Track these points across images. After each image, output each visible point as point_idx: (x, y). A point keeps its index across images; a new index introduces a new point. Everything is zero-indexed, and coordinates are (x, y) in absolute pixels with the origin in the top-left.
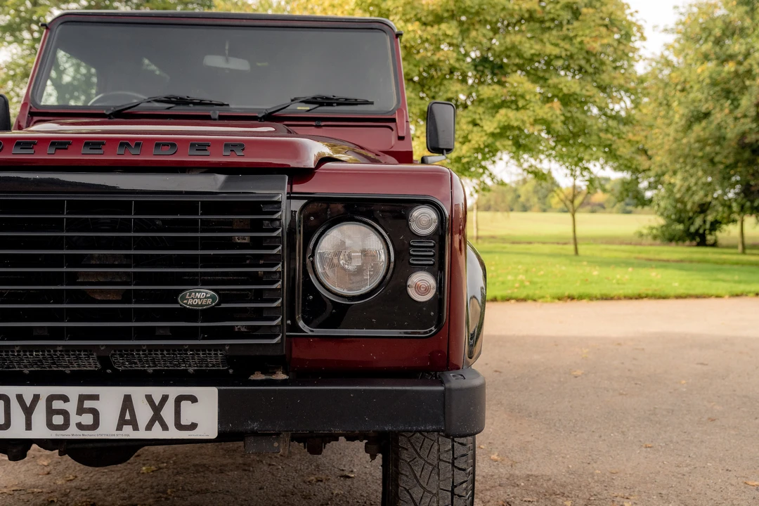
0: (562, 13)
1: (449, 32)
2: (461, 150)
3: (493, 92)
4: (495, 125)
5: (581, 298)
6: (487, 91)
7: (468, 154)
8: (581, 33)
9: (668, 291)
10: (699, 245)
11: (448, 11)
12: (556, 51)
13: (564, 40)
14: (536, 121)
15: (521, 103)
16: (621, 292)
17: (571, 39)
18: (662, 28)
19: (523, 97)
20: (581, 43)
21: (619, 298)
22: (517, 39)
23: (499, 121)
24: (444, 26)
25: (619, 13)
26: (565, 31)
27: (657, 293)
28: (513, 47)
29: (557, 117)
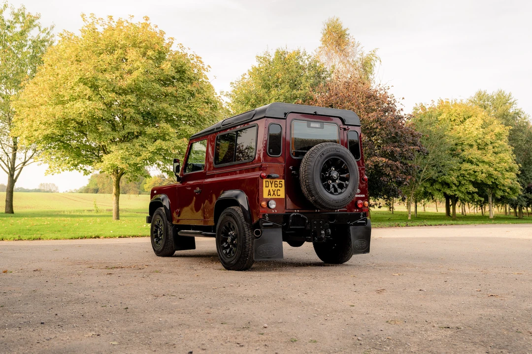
0: (186, 94)
1: (132, 100)
2: (136, 160)
3: (153, 131)
4: (155, 148)
6: (149, 130)
7: (141, 162)
11: (130, 89)
12: (184, 113)
13: (187, 107)
14: (176, 148)
15: (167, 138)
17: (191, 107)
19: (168, 134)
20: (196, 110)
22: (165, 105)
23: (156, 146)
24: (129, 97)
25: (212, 97)
26: (187, 104)
28: (163, 109)
29: (185, 146)
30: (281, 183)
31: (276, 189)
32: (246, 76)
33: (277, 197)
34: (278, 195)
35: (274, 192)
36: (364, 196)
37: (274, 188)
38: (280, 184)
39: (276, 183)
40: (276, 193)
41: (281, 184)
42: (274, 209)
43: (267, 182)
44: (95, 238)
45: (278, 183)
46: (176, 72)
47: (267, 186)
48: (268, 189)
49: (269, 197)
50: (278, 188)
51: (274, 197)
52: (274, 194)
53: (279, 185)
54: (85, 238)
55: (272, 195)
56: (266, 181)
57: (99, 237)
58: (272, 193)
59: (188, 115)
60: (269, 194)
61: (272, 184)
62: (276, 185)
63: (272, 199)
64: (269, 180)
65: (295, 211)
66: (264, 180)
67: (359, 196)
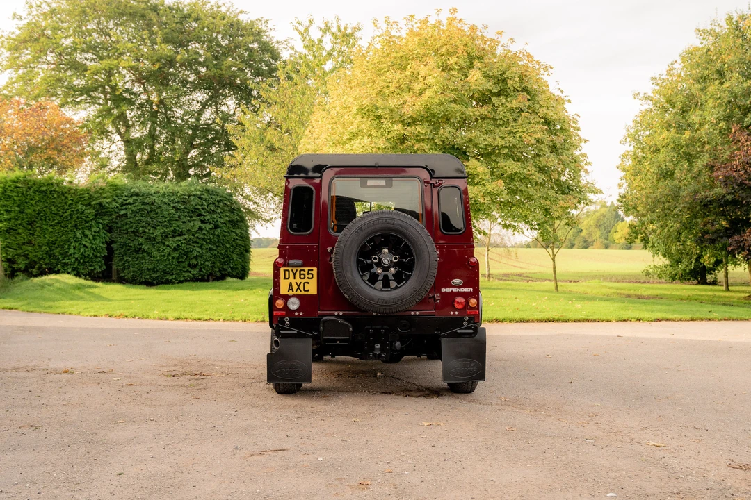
5: (504, 320)
8: (520, 130)
9: (571, 316)
10: (699, 283)
12: (503, 143)
13: (509, 134)
14: (486, 194)
16: (536, 317)
17: (514, 133)
18: (641, 95)
20: (520, 137)
21: (533, 321)
27: (562, 318)
30: (310, 272)
31: (303, 281)
32: (676, 66)
33: (303, 293)
34: (305, 291)
35: (299, 286)
36: (471, 290)
37: (298, 280)
38: (308, 274)
39: (302, 272)
40: (301, 287)
41: (312, 274)
42: (298, 310)
43: (287, 272)
45: (306, 273)
46: (495, 83)
47: (287, 277)
48: (287, 282)
49: (291, 293)
50: (306, 280)
51: (299, 293)
52: (298, 288)
53: (307, 276)
55: (295, 290)
56: (285, 271)
58: (295, 287)
59: (508, 145)
60: (290, 289)
61: (295, 274)
62: (302, 276)
63: (294, 296)
64: (290, 269)
65: (336, 313)
66: (282, 270)
67: (461, 290)
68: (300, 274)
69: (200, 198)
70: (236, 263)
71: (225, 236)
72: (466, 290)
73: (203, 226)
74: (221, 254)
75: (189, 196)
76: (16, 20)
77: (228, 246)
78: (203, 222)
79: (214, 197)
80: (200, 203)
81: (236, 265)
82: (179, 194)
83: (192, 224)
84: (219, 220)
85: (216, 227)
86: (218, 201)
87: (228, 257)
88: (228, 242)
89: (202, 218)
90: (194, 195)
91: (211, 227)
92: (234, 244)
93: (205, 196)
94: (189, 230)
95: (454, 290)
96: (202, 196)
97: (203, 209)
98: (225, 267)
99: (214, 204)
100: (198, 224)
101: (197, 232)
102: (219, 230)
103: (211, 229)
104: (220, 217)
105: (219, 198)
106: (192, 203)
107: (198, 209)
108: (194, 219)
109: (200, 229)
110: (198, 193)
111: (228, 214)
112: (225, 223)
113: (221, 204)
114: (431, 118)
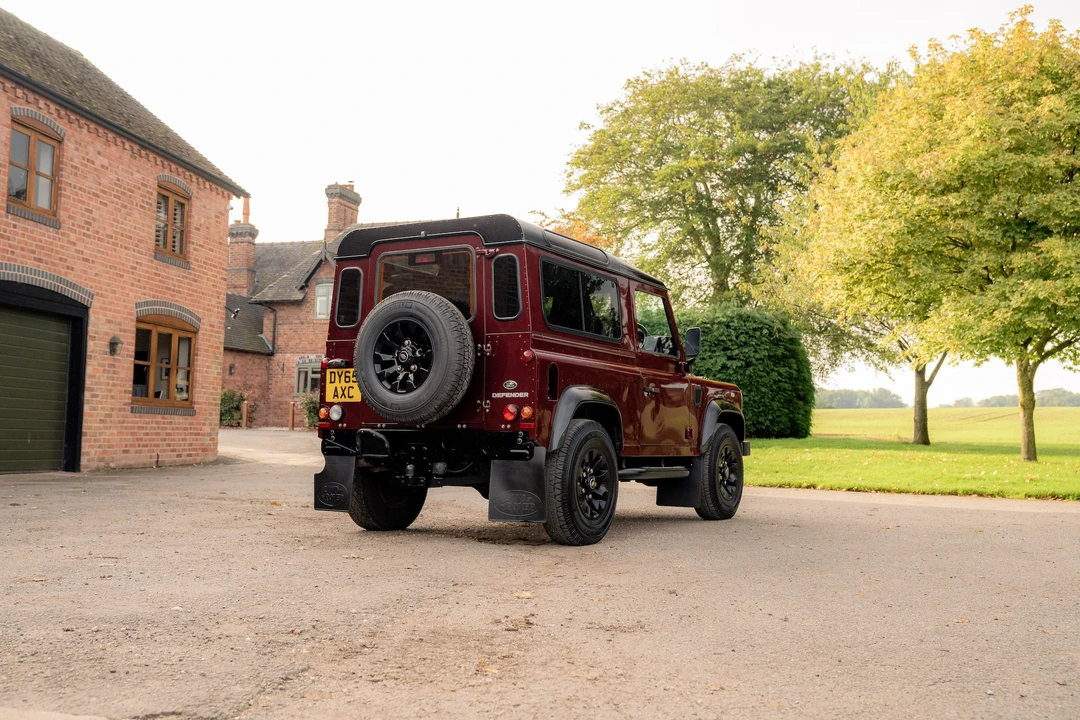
3: (1025, 261)
4: (1024, 298)
11: (956, 179)
15: (1055, 271)
28: (1050, 207)
30: (355, 374)
31: (348, 385)
33: (348, 400)
34: (349, 397)
35: (343, 391)
36: (526, 395)
37: (343, 384)
38: (353, 376)
39: (347, 374)
40: (346, 393)
41: (356, 376)
42: (341, 420)
43: (333, 375)
44: (808, 487)
45: (351, 375)
47: (333, 380)
48: (333, 386)
49: (336, 400)
50: (351, 384)
51: (343, 400)
52: (343, 394)
53: (352, 379)
54: (790, 486)
55: (340, 395)
56: (331, 373)
57: (814, 487)
58: (340, 393)
60: (336, 395)
61: (340, 377)
62: (347, 379)
63: (338, 404)
64: (335, 370)
65: (379, 425)
66: (328, 371)
67: (514, 395)
68: (346, 377)
69: (728, 326)
70: (778, 413)
71: (761, 377)
72: (521, 395)
73: (729, 363)
74: (754, 401)
75: (712, 325)
76: (583, 129)
77: (764, 389)
78: (730, 358)
79: (748, 324)
80: (726, 333)
81: (778, 417)
82: (697, 323)
83: (712, 361)
84: (752, 354)
85: (748, 365)
86: (755, 330)
87: (765, 405)
88: (765, 385)
89: (729, 353)
90: (719, 323)
91: (739, 365)
92: (774, 387)
93: (735, 324)
94: (708, 369)
95: (508, 395)
96: (731, 324)
97: (731, 340)
98: (760, 419)
99: (747, 333)
100: (723, 360)
101: (719, 371)
102: (751, 368)
103: (741, 367)
104: (756, 351)
105: (755, 326)
106: (716, 334)
107: (723, 341)
108: (717, 354)
109: (724, 367)
110: (725, 320)
111: (767, 347)
112: (761, 359)
113: (758, 333)
114: (978, 181)
